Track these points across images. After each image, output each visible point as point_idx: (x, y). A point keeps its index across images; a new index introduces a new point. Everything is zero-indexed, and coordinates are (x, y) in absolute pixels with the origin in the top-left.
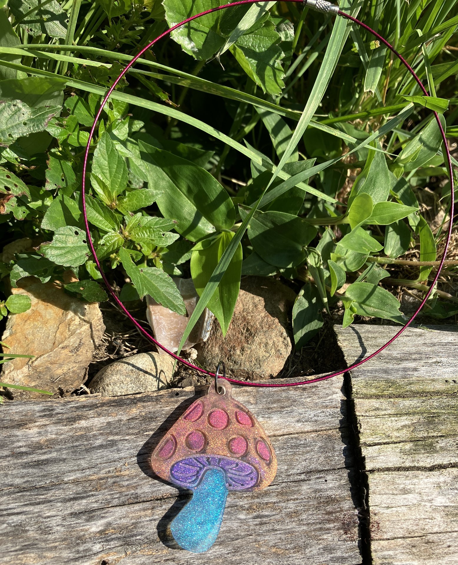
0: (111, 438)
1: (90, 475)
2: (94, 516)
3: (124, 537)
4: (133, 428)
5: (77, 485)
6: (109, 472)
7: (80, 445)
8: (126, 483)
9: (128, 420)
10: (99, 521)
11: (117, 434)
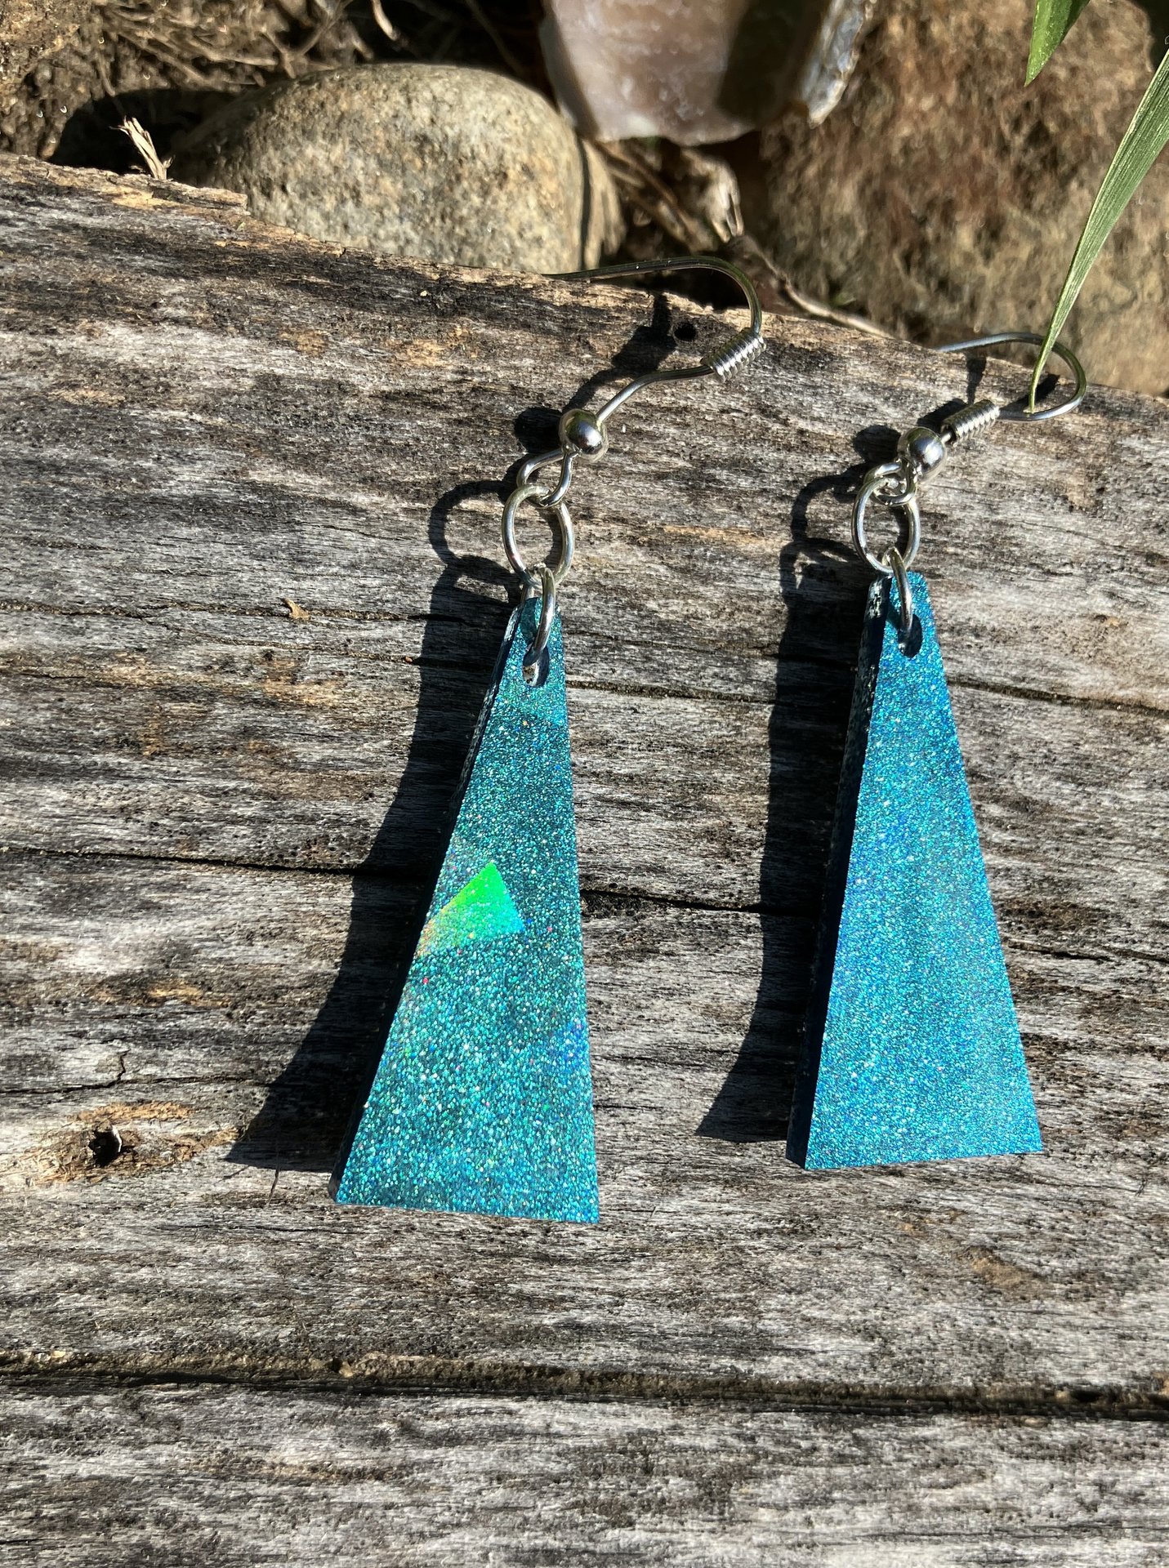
0: (266, 473)
1: (109, 655)
2: (101, 889)
3: (250, 1039)
4: (403, 452)
5: (25, 691)
6: (227, 664)
7: (76, 467)
8: (317, 752)
9: (387, 397)
10: (126, 927)
11: (306, 461)
